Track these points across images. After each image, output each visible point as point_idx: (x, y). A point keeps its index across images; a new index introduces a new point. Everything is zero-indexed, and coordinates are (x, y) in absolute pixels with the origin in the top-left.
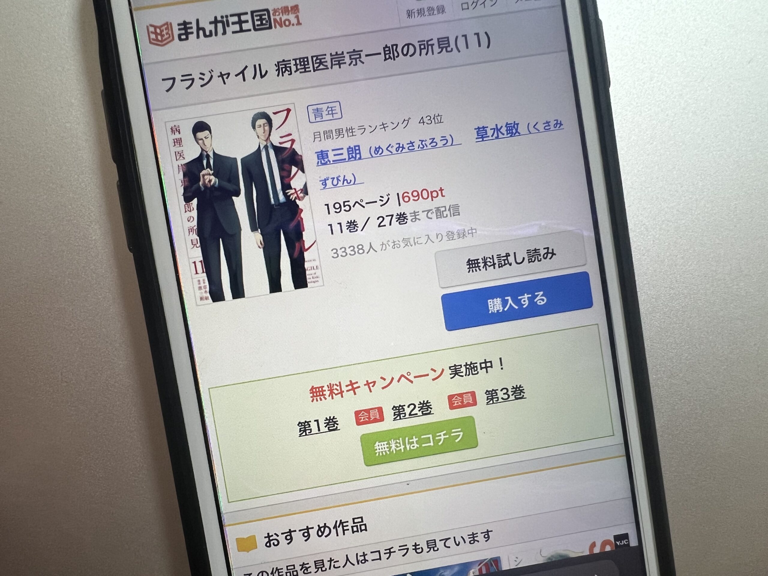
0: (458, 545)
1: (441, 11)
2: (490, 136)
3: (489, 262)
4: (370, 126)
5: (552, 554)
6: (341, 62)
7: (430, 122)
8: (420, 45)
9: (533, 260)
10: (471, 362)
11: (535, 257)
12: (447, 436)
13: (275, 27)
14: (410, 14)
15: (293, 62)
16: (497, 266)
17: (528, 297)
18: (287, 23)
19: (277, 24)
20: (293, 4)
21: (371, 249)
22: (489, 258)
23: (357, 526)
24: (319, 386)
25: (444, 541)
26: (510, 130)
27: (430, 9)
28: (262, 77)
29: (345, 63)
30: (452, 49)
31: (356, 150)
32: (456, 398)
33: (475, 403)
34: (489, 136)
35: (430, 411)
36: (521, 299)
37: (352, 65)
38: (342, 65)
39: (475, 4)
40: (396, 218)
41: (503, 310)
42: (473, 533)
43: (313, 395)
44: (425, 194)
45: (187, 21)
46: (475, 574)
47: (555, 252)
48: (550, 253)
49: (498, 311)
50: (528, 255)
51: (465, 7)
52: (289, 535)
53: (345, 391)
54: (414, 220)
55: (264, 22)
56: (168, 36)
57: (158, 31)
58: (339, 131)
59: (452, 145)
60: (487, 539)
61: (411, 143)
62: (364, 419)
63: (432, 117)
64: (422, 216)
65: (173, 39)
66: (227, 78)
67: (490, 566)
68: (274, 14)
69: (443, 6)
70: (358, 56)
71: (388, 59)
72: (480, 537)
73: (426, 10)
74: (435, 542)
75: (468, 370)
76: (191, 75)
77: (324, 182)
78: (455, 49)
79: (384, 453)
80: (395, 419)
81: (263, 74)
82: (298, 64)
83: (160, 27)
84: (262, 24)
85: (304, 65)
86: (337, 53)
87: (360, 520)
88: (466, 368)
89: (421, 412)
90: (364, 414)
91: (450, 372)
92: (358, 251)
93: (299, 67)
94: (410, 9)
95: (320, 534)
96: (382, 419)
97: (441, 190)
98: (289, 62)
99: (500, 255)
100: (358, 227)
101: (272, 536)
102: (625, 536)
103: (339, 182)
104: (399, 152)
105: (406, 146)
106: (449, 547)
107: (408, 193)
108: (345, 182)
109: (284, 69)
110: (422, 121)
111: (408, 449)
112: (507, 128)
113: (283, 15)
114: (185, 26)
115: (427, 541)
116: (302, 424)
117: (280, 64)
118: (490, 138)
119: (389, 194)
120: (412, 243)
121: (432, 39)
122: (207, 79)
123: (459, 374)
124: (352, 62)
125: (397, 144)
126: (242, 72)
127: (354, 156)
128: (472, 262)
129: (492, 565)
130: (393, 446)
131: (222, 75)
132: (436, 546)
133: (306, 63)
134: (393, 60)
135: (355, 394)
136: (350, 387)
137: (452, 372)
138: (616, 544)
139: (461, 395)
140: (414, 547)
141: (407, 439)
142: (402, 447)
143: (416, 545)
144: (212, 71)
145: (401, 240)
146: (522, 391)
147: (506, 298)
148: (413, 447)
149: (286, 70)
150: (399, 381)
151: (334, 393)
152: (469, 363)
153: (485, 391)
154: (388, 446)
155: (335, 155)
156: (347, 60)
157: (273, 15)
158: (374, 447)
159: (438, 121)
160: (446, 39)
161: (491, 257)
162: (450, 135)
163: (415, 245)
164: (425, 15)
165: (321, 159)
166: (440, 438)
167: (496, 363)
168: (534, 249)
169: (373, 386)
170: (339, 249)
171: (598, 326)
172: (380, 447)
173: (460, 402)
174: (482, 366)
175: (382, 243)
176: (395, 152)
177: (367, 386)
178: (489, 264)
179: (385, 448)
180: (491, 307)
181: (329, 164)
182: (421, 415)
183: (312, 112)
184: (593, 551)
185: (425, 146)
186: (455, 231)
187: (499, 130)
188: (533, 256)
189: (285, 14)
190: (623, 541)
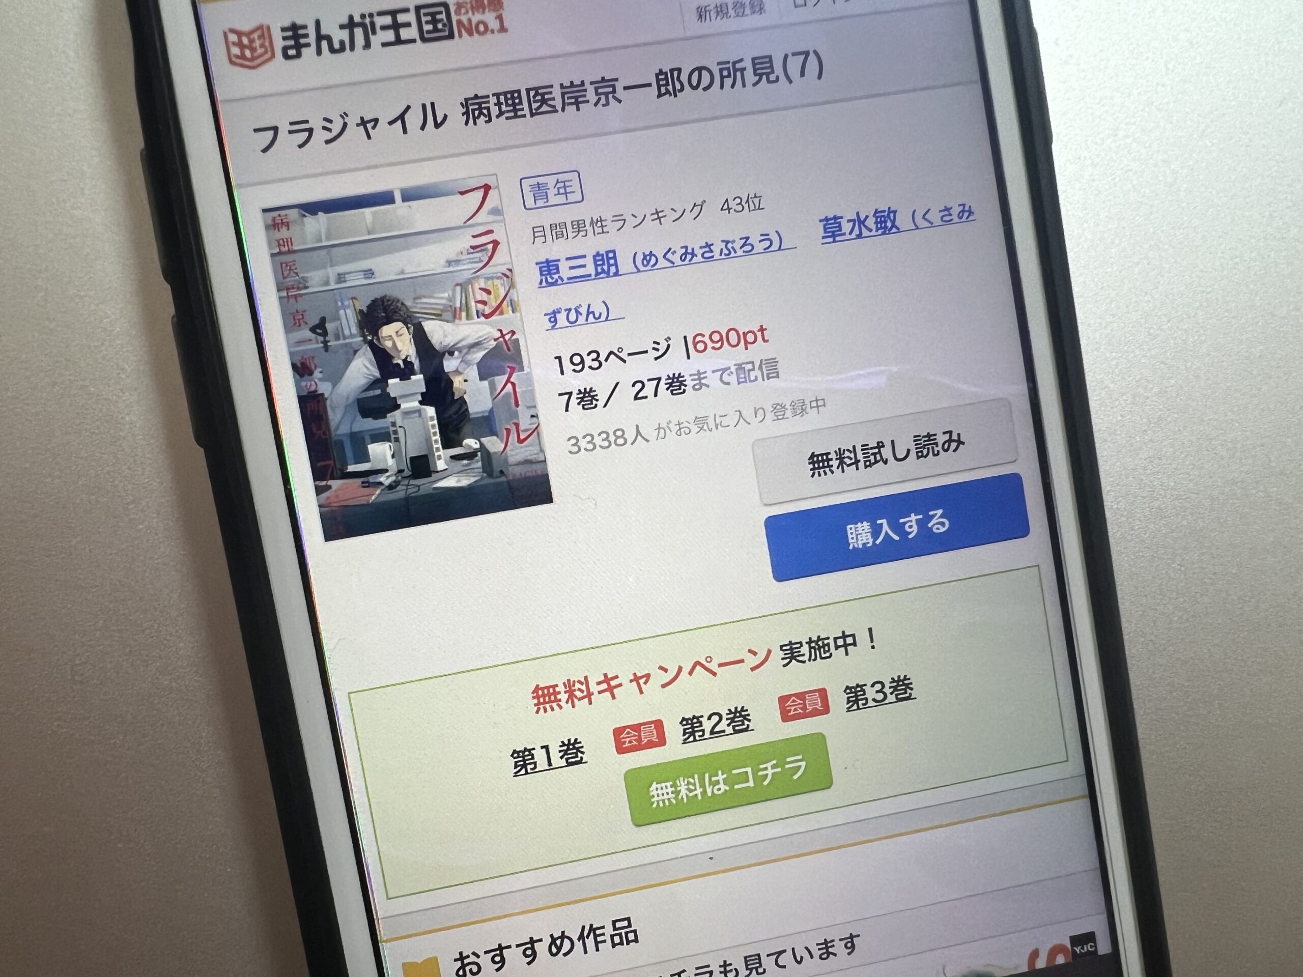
0: (799, 962)
1: (757, 10)
2: (847, 234)
3: (848, 457)
4: (633, 215)
5: (964, 972)
6: (580, 100)
7: (740, 208)
8: (721, 71)
9: (925, 453)
10: (819, 637)
11: (928, 449)
12: (779, 770)
13: (460, 36)
14: (702, 14)
15: (493, 100)
16: (861, 464)
17: (917, 520)
18: (482, 28)
19: (463, 31)
21: (639, 437)
22: (848, 450)
23: (621, 933)
24: (548, 685)
25: (775, 957)
26: (881, 222)
27: (738, 5)
28: (437, 125)
29: (587, 101)
30: (778, 78)
31: (609, 259)
32: (794, 701)
33: (826, 710)
34: (844, 234)
35: (748, 726)
36: (905, 523)
37: (600, 105)
38: (581, 106)
41: (874, 542)
43: (539, 701)
44: (733, 337)
45: (298, 24)
47: (962, 439)
48: (955, 442)
49: (864, 544)
50: (916, 445)
52: (499, 954)
53: (596, 693)
55: (440, 26)
56: (263, 50)
57: (245, 41)
58: (578, 225)
59: (779, 249)
60: (850, 950)
61: (708, 245)
62: (630, 742)
63: (744, 200)
65: (273, 56)
66: (374, 127)
68: (458, 12)
70: (611, 89)
71: (664, 94)
72: (839, 948)
73: (730, 7)
74: (759, 959)
75: (813, 651)
76: (307, 122)
77: (553, 317)
78: (783, 78)
79: (667, 803)
80: (685, 742)
81: (439, 122)
82: (502, 104)
83: (248, 34)
84: (436, 30)
85: (514, 104)
86: (572, 82)
87: (625, 923)
88: (810, 648)
89: (731, 727)
90: (630, 733)
91: (782, 654)
92: (615, 441)
93: (504, 108)
94: (703, 4)
95: (554, 950)
96: (662, 742)
97: (762, 330)
98: (487, 100)
99: (867, 445)
101: (468, 957)
102: (1090, 937)
104: (687, 262)
105: (699, 252)
106: (784, 967)
107: (703, 336)
108: (591, 316)
109: (477, 113)
110: (726, 207)
111: (709, 794)
112: (877, 220)
113: (473, 14)
114: (295, 32)
115: (745, 958)
116: (518, 754)
117: (470, 102)
118: (848, 237)
119: (670, 339)
120: (712, 426)
121: (741, 60)
122: (336, 127)
123: (798, 658)
124: (599, 99)
125: (682, 248)
126: (402, 117)
127: (606, 270)
128: (818, 459)
130: (684, 792)
131: (363, 123)
132: (761, 966)
134: (673, 96)
135: (614, 697)
136: (604, 686)
137: (785, 654)
139: (801, 696)
141: (707, 776)
142: (699, 791)
143: (725, 965)
144: (347, 115)
145: (692, 422)
146: (908, 686)
147: (879, 522)
148: (719, 789)
149: (481, 113)
150: (691, 673)
151: (576, 697)
152: (814, 638)
153: (844, 688)
154: (673, 789)
155: (571, 268)
156: (591, 95)
157: (456, 13)
158: (649, 791)
159: (755, 206)
160: (767, 60)
161: (851, 449)
162: (777, 232)
163: (717, 428)
164: (729, 15)
165: (547, 274)
166: (765, 772)
167: (863, 638)
168: (926, 434)
169: (645, 683)
170: (580, 437)
171: (1039, 568)
172: (660, 792)
173: (800, 708)
174: (839, 644)
175: (657, 426)
176: (678, 262)
177: (634, 683)
178: (848, 461)
179: (668, 793)
180: (852, 538)
181: (561, 284)
182: (732, 732)
183: (529, 189)
184: (1034, 965)
185: (733, 252)
186: (787, 403)
187: (862, 223)
188: (924, 447)
189: (478, 12)
190: (1085, 946)
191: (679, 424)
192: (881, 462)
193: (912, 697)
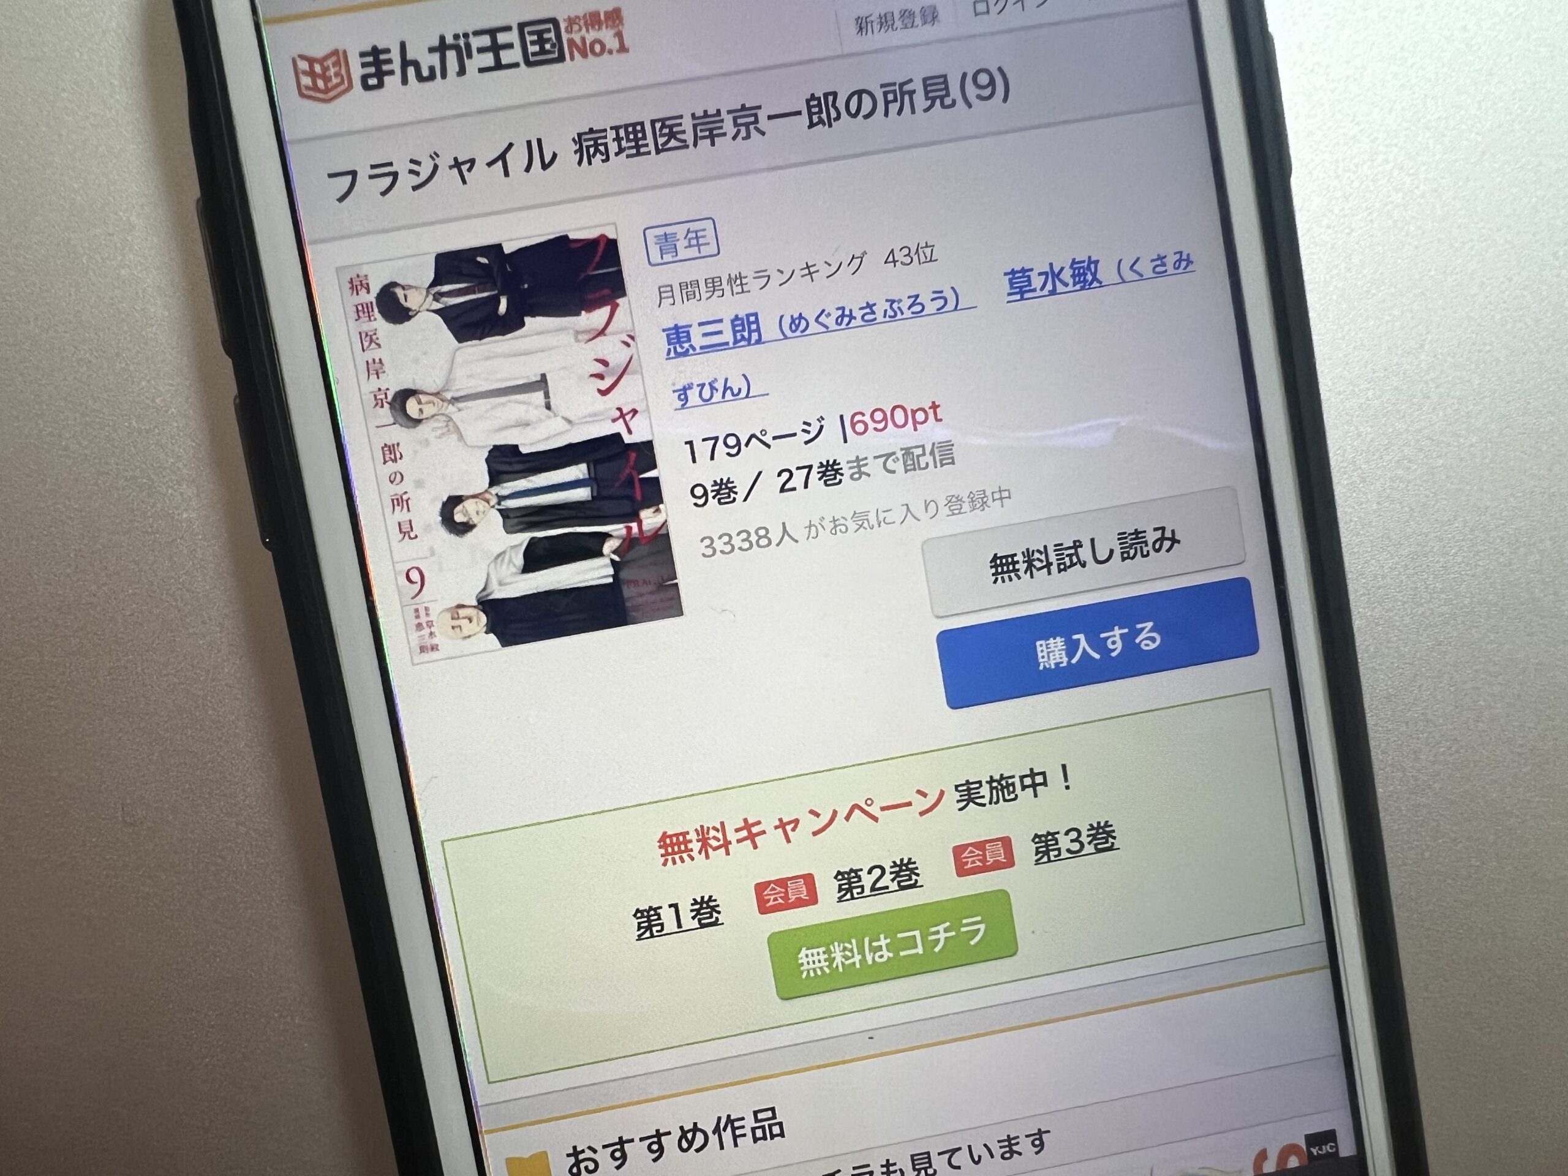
0: (977, 1163)
1: (929, 20)
2: (1038, 290)
3: (1039, 560)
4: (779, 270)
6: (715, 132)
7: (908, 260)
8: (885, 94)
9: (1131, 555)
10: (1002, 775)
11: (1136, 548)
12: (953, 933)
13: (572, 58)
14: (862, 25)
15: (611, 134)
16: (1054, 568)
17: (1122, 635)
18: (597, 48)
19: (575, 51)
20: (609, 6)
21: (786, 537)
22: (1038, 551)
23: (764, 1126)
24: (677, 832)
25: (948, 1155)
26: (1079, 275)
27: (907, 14)
28: (545, 166)
29: (724, 134)
30: (954, 103)
31: (750, 323)
32: (972, 852)
33: (1010, 863)
34: (1034, 290)
35: (916, 881)
36: (1108, 638)
37: (739, 138)
38: (717, 140)
41: (1069, 662)
43: (666, 850)
44: (899, 416)
45: (380, 48)
47: (1177, 537)
48: (1168, 540)
49: (1057, 664)
50: (1121, 544)
51: (981, 8)
52: (619, 1150)
53: (734, 842)
55: (548, 46)
56: (338, 80)
57: (318, 68)
58: (713, 282)
59: (955, 309)
60: (1039, 1148)
61: (869, 306)
62: (776, 899)
63: (913, 250)
65: (350, 86)
66: (469, 170)
68: (569, 30)
69: (935, 8)
70: (752, 119)
71: (817, 124)
72: (1025, 1146)
73: (897, 16)
74: (929, 1158)
75: (994, 792)
76: (391, 164)
77: (683, 393)
78: (960, 101)
79: (819, 973)
80: (840, 900)
81: (547, 160)
82: (622, 138)
83: (321, 61)
84: (543, 51)
85: (636, 140)
86: (705, 112)
87: (769, 1114)
88: (992, 788)
89: (895, 882)
90: (776, 890)
91: (957, 796)
92: (758, 541)
93: (624, 144)
94: (863, 13)
95: (685, 1145)
96: (813, 899)
97: (934, 407)
98: (603, 134)
99: (1062, 545)
101: (583, 1151)
102: (1329, 1136)
103: (715, 391)
104: (843, 326)
105: (858, 314)
106: (959, 1168)
107: (863, 414)
108: (729, 391)
109: (592, 150)
110: (891, 259)
111: (870, 962)
112: (1074, 272)
113: (588, 31)
114: (376, 58)
115: (912, 1156)
116: (642, 914)
117: (584, 137)
118: (1038, 293)
119: (821, 417)
120: (874, 522)
121: (911, 81)
122: (425, 171)
123: (978, 801)
124: (738, 132)
125: (838, 309)
126: (502, 157)
127: (747, 336)
128: (1001, 561)
130: (839, 960)
131: (457, 164)
132: (930, 1166)
133: (640, 135)
134: (827, 126)
135: (755, 847)
136: (744, 833)
137: (961, 796)
138: (1310, 1153)
139: (981, 845)
140: (884, 1170)
141: (867, 940)
142: (857, 958)
143: (888, 1164)
144: (438, 156)
145: (849, 517)
146: (1110, 834)
147: (1075, 637)
148: (881, 957)
149: (597, 150)
150: (847, 818)
151: (711, 846)
152: (997, 777)
153: (1032, 836)
154: (826, 956)
155: (705, 335)
156: (728, 126)
157: (567, 31)
158: (797, 959)
159: (926, 258)
160: (942, 80)
161: (1042, 549)
162: (953, 288)
163: (879, 525)
164: (895, 28)
165: (676, 343)
166: (936, 937)
167: (1055, 776)
168: (1133, 531)
169: (793, 830)
170: (716, 538)
171: (1270, 694)
172: (810, 959)
173: (979, 860)
174: (1026, 784)
175: (808, 524)
176: (834, 327)
177: (780, 830)
178: (1038, 564)
180: (1043, 657)
181: (692, 355)
182: (897, 888)
183: (655, 240)
184: (1262, 1170)
185: (899, 313)
186: (964, 495)
187: (1056, 276)
188: (1131, 546)
189: (593, 27)
190: (1324, 1147)
191: (834, 521)
193: (1115, 847)
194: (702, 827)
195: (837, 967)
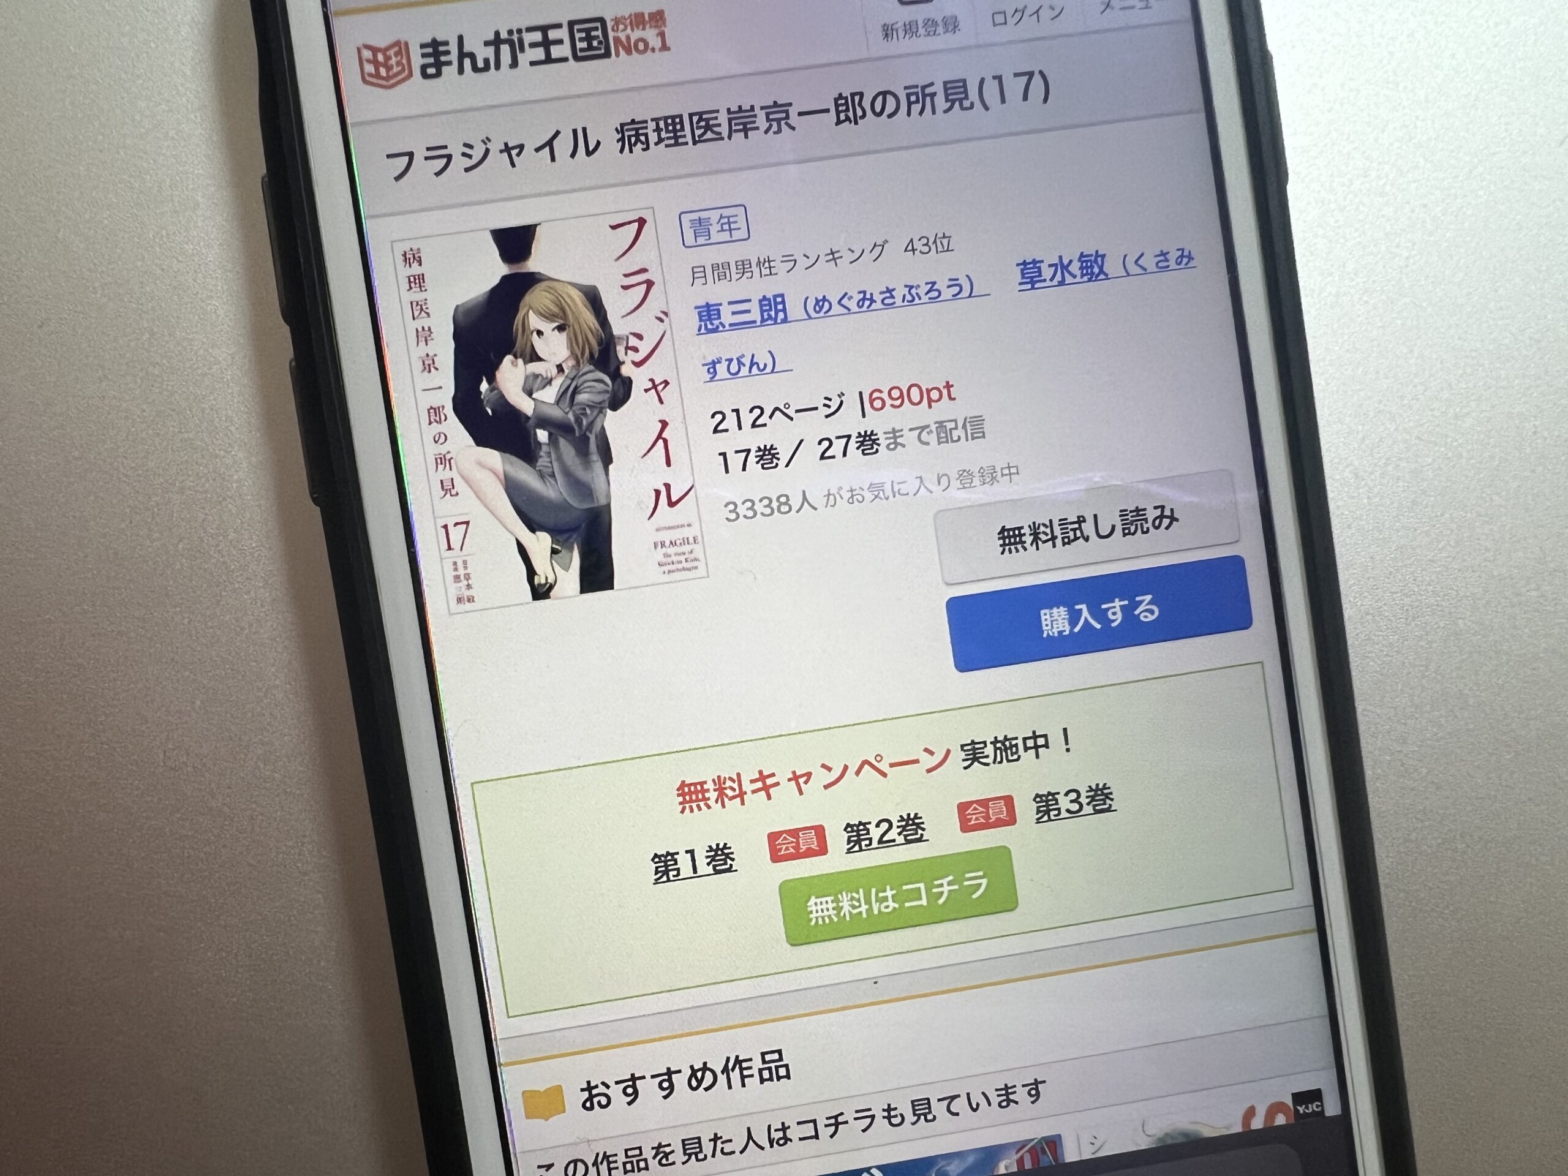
0: (975, 1110)
1: (950, 29)
2: (1048, 280)
3: (1044, 533)
4: (805, 255)
5: (1168, 1131)
6: (748, 126)
7: (926, 249)
8: (908, 96)
9: (1132, 530)
10: (1006, 736)
11: (1136, 525)
12: (956, 887)
13: (617, 55)
14: (888, 32)
15: (652, 125)
16: (1059, 541)
17: (1121, 607)
18: (641, 46)
19: (620, 49)
20: (654, 9)
21: (806, 504)
23: (771, 1067)
24: (695, 781)
25: (947, 1102)
26: (1087, 267)
27: (930, 23)
28: (589, 153)
29: (757, 128)
30: (972, 106)
31: (776, 304)
32: (975, 809)
33: (1012, 820)
34: (1045, 280)
35: (922, 835)
36: (1108, 609)
37: (771, 132)
38: (750, 133)
39: (1018, 15)
40: (857, 442)
41: (1071, 631)
42: (1006, 1085)
43: (684, 799)
44: (915, 394)
45: (439, 40)
46: (1010, 1171)
47: (1175, 516)
48: (1167, 517)
49: (1060, 633)
50: (1122, 520)
51: (999, 19)
52: (631, 1086)
53: (749, 793)
54: (892, 446)
55: (595, 43)
56: (400, 68)
57: (380, 57)
58: (743, 265)
59: (970, 296)
60: (1033, 1099)
61: (889, 291)
62: (787, 849)
63: (931, 240)
64: (909, 438)
65: (411, 75)
66: (518, 155)
67: (1040, 1154)
68: (615, 29)
69: (958, 19)
70: (784, 115)
71: (844, 121)
72: (1021, 1095)
73: (920, 24)
74: (929, 1103)
75: (998, 752)
76: (445, 147)
77: (712, 367)
78: (978, 104)
79: (827, 921)
80: (849, 851)
81: (591, 148)
82: (662, 130)
83: (384, 51)
84: (590, 47)
85: (675, 131)
86: (740, 107)
87: (776, 1056)
88: (996, 749)
89: (902, 836)
90: (787, 839)
91: (963, 755)
92: (779, 508)
93: (663, 135)
94: (889, 22)
95: (694, 1083)
96: (823, 850)
97: (948, 386)
98: (645, 125)
99: (1066, 519)
100: (778, 459)
101: (596, 1087)
102: (1315, 1095)
103: (742, 367)
104: (864, 308)
105: (878, 297)
106: (957, 1114)
107: (880, 391)
108: (755, 367)
109: (633, 139)
110: (910, 248)
111: (876, 912)
112: (1082, 265)
113: (632, 30)
114: (435, 50)
115: (913, 1101)
116: (660, 859)
117: (626, 127)
118: (1048, 283)
119: (843, 395)
120: (889, 492)
121: (932, 84)
122: (477, 153)
123: (981, 760)
124: (771, 126)
125: (860, 292)
126: (550, 143)
127: (773, 316)
128: (1009, 533)
129: (1044, 1152)
130: (846, 908)
131: (507, 149)
132: (930, 1112)
133: (678, 127)
134: (853, 123)
135: (769, 797)
136: (759, 785)
137: (966, 755)
139: (984, 803)
140: (886, 1114)
141: (873, 891)
142: (864, 908)
143: (889, 1109)
144: (489, 140)
145: (866, 487)
146: (1107, 796)
147: (1077, 607)
148: (887, 907)
149: (638, 140)
150: (858, 773)
151: (727, 796)
152: (1000, 738)
153: (1034, 795)
154: (835, 905)
155: (734, 313)
156: (761, 121)
157: (613, 30)
158: (807, 906)
159: (943, 247)
160: (961, 84)
161: (1048, 523)
162: (967, 276)
163: (894, 496)
164: (918, 35)
165: (707, 320)
166: (940, 889)
167: (1056, 739)
168: (1134, 509)
169: (806, 782)
170: (739, 503)
171: (1263, 667)
172: (819, 907)
173: (982, 817)
174: (1028, 745)
175: (827, 493)
176: (855, 308)
177: (793, 783)
178: (1043, 537)
179: (828, 910)
180: (1047, 625)
181: (721, 331)
182: (904, 842)
183: (689, 224)
184: (1249, 1125)
185: (917, 298)
186: (975, 470)
187: (1065, 268)
188: (1131, 523)
189: (638, 28)
190: (1310, 1106)
191: (852, 491)
192: (1081, 540)
193: (1113, 809)
194: (719, 777)
195: (845, 915)
